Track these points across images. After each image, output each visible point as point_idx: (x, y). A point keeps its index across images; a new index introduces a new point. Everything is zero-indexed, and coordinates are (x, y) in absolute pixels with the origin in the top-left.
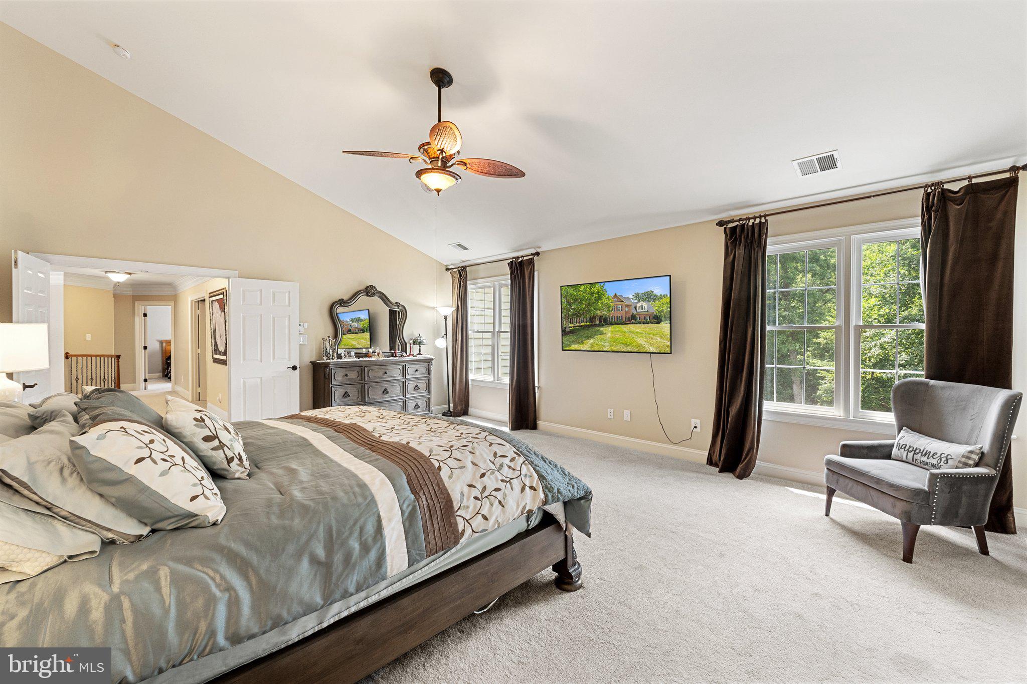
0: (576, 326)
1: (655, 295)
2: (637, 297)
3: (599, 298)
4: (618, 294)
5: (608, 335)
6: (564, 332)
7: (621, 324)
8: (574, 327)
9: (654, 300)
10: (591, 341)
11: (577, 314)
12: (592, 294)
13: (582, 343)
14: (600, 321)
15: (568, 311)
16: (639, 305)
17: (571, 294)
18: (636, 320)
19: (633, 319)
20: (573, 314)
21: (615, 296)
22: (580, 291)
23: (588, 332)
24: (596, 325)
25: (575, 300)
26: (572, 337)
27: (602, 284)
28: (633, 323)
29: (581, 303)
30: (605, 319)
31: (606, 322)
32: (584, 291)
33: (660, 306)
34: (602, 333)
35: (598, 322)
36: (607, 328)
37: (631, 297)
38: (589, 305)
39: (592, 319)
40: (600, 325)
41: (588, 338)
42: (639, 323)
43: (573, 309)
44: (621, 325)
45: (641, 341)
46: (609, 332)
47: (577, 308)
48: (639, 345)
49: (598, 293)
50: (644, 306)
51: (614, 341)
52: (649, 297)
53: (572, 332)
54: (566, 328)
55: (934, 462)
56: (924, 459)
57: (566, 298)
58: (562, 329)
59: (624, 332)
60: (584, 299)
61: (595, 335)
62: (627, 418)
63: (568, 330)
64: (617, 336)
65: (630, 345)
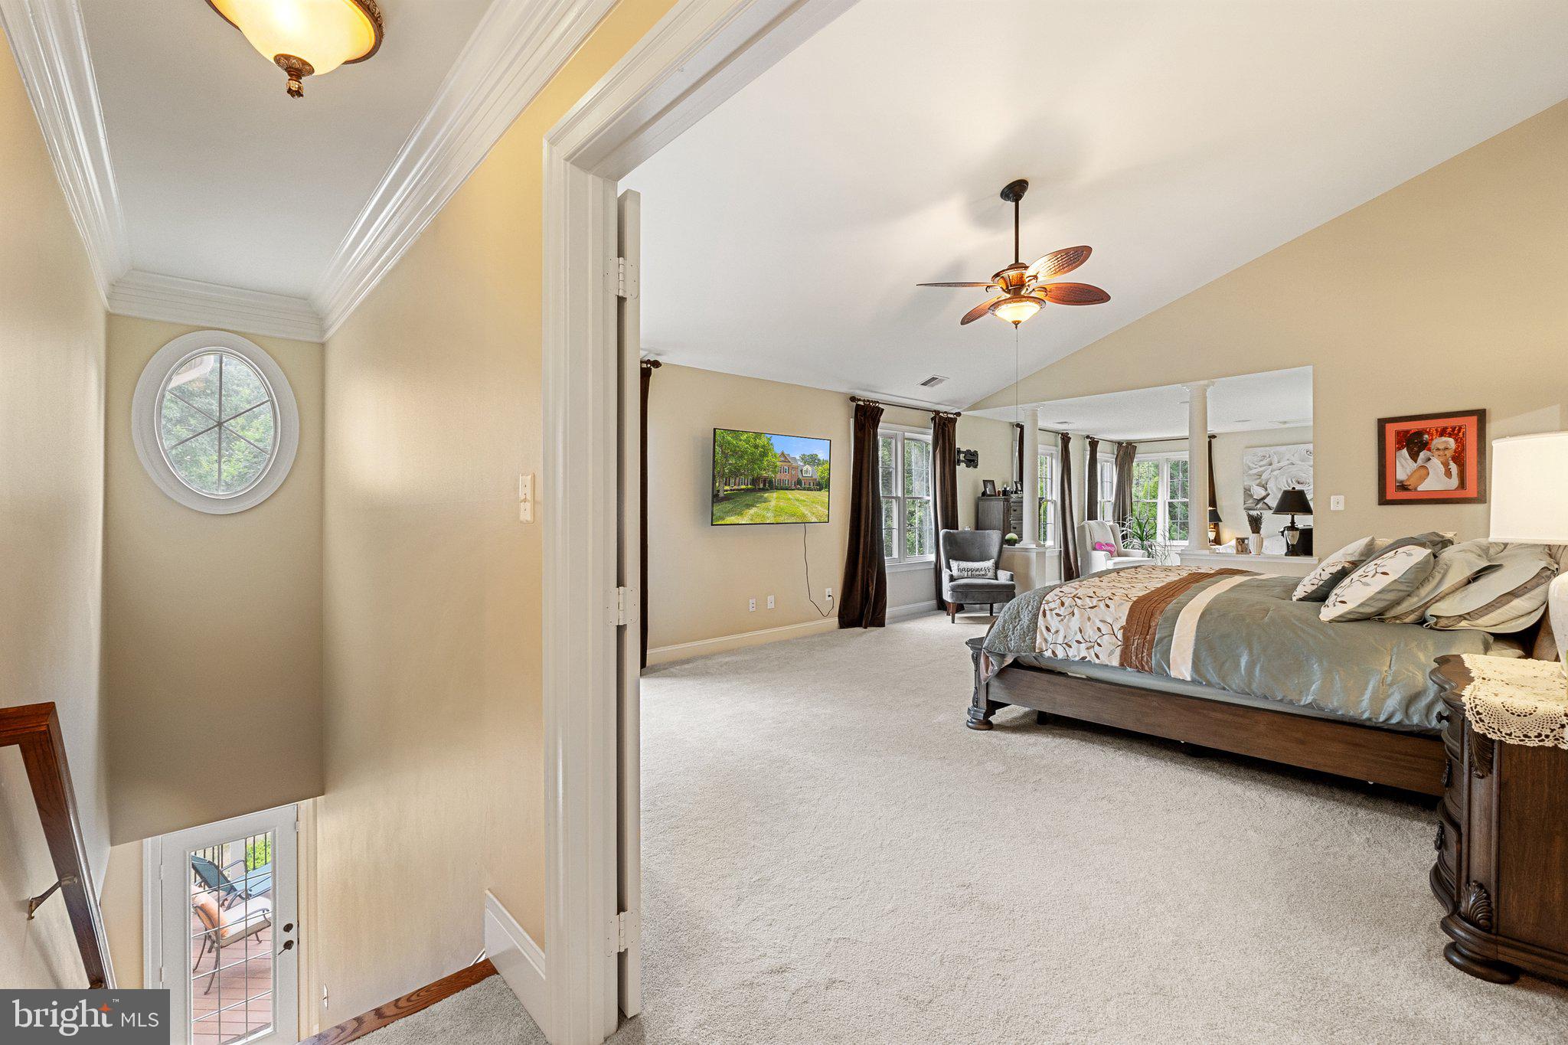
0: (734, 490)
1: (819, 460)
2: (803, 458)
3: (764, 454)
4: (786, 453)
5: (773, 503)
6: (716, 498)
7: (787, 489)
8: (731, 490)
9: (818, 464)
10: (753, 511)
11: (736, 473)
12: (756, 447)
13: (740, 514)
14: (765, 485)
15: (723, 466)
16: (805, 468)
17: (729, 443)
18: (801, 485)
19: (798, 485)
20: (730, 471)
21: (783, 453)
22: (741, 440)
23: (748, 499)
24: (759, 489)
25: (735, 452)
26: (727, 505)
27: (769, 436)
28: (798, 489)
29: (742, 457)
30: (771, 482)
31: (770, 485)
32: (747, 441)
33: (822, 472)
34: (766, 501)
35: (761, 486)
36: (771, 494)
37: (798, 458)
38: (753, 461)
39: (754, 481)
40: (764, 490)
41: (749, 506)
42: (804, 489)
43: (730, 464)
44: (786, 491)
45: (803, 510)
46: (774, 498)
47: (736, 463)
48: (804, 516)
49: (763, 447)
50: (809, 471)
51: (779, 511)
52: (813, 460)
53: (727, 498)
54: (718, 491)
55: (983, 573)
56: (978, 573)
57: (721, 447)
58: (713, 492)
59: (789, 499)
60: (745, 452)
61: (757, 502)
62: (771, 606)
63: (721, 494)
64: (782, 504)
65: (793, 515)
